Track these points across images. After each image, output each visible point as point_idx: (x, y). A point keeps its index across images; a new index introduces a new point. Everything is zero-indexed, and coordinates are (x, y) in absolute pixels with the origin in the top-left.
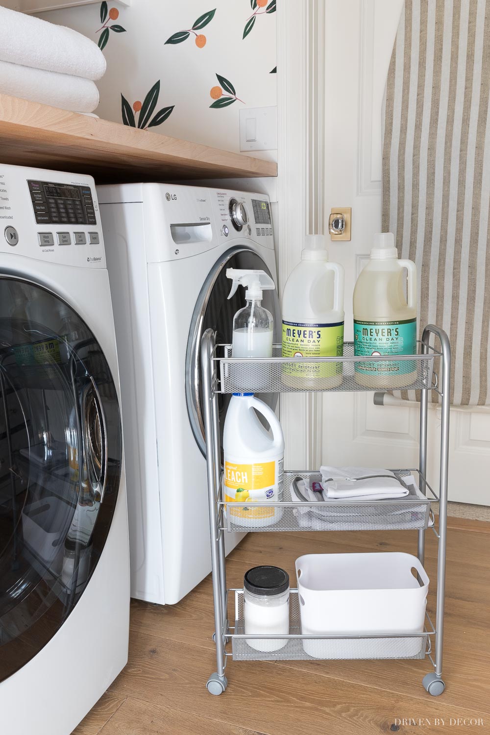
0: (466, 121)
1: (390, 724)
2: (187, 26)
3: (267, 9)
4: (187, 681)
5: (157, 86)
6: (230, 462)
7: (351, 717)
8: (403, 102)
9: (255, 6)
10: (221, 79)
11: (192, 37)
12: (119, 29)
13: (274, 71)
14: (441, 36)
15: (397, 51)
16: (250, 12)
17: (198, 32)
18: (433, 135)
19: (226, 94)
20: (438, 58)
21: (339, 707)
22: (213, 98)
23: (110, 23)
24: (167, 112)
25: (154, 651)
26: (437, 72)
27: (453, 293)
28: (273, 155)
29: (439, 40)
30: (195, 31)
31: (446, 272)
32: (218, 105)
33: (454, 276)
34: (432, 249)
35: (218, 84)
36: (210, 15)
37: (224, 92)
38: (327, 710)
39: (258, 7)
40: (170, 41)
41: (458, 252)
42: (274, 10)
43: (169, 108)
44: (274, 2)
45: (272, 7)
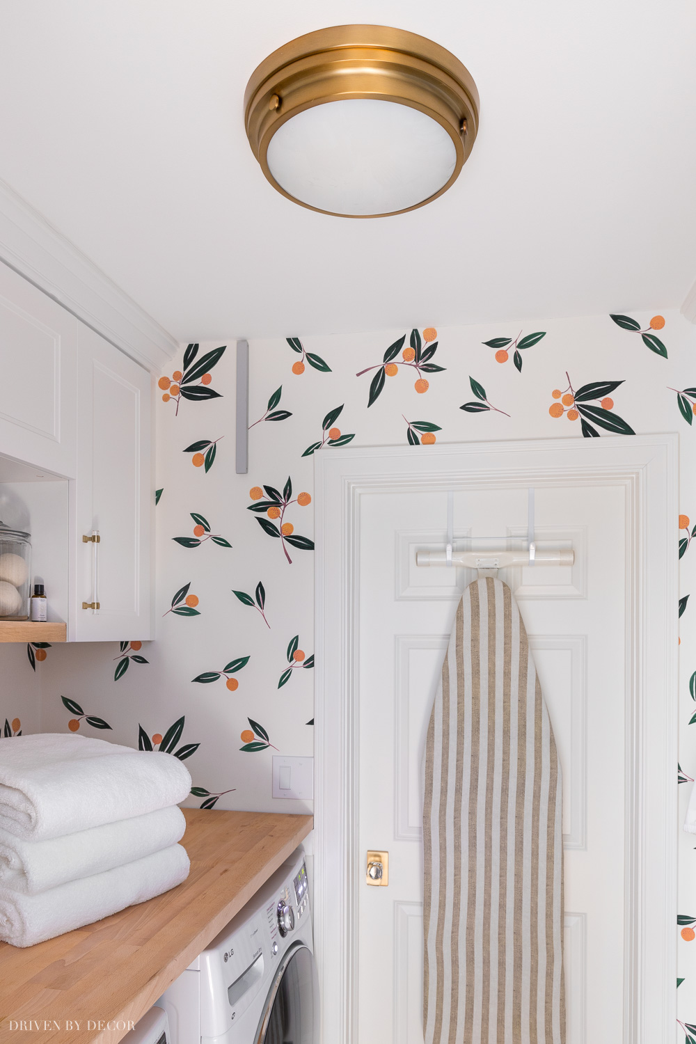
0: (505, 791)
2: (219, 668)
3: (305, 664)
5: (181, 722)
8: (443, 766)
9: (291, 660)
10: (253, 724)
11: (223, 679)
12: (142, 661)
13: (312, 723)
14: (478, 710)
15: (436, 718)
16: (287, 665)
17: (231, 675)
19: (258, 739)
20: (476, 730)
22: (244, 741)
24: (191, 749)
26: (475, 742)
28: (309, 805)
29: (476, 713)
30: (227, 674)
31: (491, 937)
32: (249, 748)
33: (499, 942)
34: (477, 912)
35: (250, 728)
36: (244, 661)
37: (256, 736)
39: (294, 660)
40: (198, 679)
41: (502, 918)
42: (312, 665)
43: (193, 745)
44: (312, 658)
45: (310, 663)
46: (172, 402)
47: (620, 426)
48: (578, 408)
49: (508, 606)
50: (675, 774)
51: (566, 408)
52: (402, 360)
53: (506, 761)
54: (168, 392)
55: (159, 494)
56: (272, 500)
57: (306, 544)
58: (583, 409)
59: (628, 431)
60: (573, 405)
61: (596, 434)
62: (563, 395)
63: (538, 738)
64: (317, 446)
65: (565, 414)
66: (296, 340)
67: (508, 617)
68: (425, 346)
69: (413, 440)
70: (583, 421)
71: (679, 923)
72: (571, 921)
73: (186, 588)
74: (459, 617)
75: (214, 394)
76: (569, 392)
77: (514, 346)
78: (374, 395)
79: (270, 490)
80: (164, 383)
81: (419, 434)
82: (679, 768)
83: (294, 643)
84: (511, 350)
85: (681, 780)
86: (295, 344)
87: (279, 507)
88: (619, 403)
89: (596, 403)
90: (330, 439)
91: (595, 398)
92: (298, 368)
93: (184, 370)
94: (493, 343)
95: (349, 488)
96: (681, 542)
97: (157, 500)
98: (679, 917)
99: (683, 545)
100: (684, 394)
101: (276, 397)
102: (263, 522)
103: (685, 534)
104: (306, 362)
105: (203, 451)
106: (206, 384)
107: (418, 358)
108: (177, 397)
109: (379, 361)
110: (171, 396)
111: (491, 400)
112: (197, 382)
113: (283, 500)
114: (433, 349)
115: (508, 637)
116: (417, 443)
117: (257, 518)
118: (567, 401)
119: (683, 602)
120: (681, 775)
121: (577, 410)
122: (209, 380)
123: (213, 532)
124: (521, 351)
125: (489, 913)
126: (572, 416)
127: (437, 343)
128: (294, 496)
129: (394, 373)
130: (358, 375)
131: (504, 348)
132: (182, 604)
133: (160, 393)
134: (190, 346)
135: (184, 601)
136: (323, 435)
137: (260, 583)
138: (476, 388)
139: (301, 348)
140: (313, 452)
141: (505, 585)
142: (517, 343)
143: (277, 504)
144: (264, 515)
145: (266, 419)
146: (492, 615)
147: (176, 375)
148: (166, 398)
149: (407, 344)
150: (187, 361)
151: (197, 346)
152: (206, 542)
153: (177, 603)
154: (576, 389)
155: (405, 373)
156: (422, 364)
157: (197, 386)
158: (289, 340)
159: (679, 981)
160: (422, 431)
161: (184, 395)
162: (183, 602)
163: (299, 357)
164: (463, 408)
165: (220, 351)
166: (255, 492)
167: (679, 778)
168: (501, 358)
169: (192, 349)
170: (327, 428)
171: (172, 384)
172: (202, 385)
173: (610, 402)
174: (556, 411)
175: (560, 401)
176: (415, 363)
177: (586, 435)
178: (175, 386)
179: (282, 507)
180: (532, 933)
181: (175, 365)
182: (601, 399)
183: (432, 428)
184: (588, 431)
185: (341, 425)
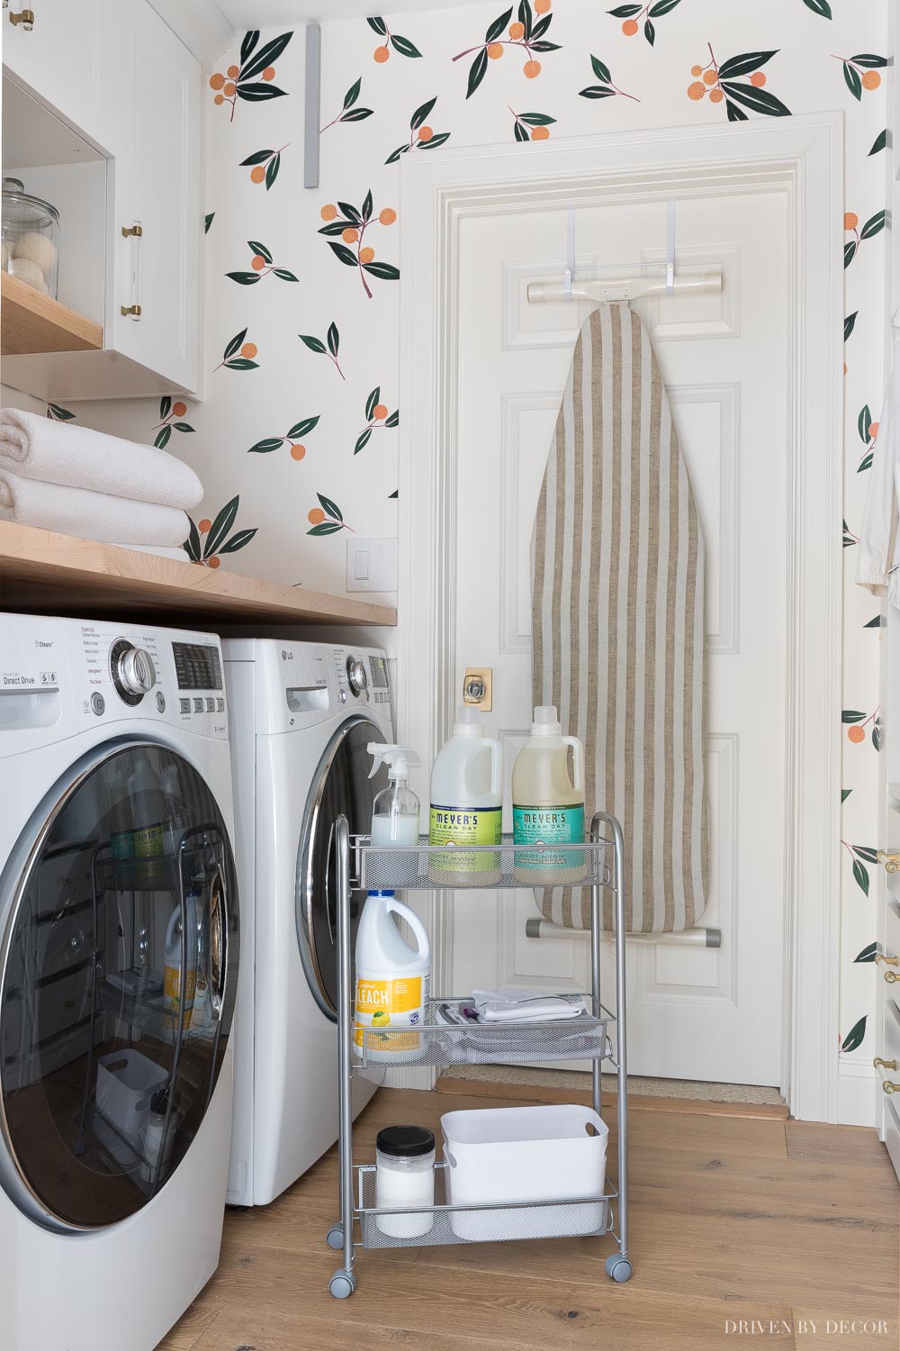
0: (633, 570)
1: (567, 1312)
2: (281, 432)
3: (387, 422)
4: (299, 1288)
5: (235, 502)
6: (365, 979)
7: (516, 1308)
8: (557, 543)
9: (371, 417)
10: (323, 500)
11: (287, 446)
12: (187, 428)
13: (395, 495)
14: (601, 471)
15: (548, 484)
16: (365, 424)
17: (295, 441)
18: (594, 584)
19: (329, 519)
20: (598, 495)
21: (502, 1300)
22: (312, 522)
23: (175, 419)
24: (246, 536)
25: (247, 1260)
26: (597, 511)
27: (626, 782)
28: (391, 599)
30: (291, 440)
31: (616, 754)
32: (319, 531)
33: (626, 759)
34: (598, 725)
35: (319, 505)
36: (312, 422)
37: (327, 516)
38: (488, 1304)
39: (374, 418)
40: (256, 449)
41: (630, 729)
42: (396, 423)
43: (249, 531)
44: (396, 414)
45: (394, 421)
46: (226, 105)
47: (772, 106)
48: (723, 87)
49: (636, 338)
50: (840, 536)
51: (707, 87)
52: (508, 38)
53: (634, 532)
54: (221, 92)
55: (209, 219)
56: (348, 220)
57: (390, 273)
58: (728, 88)
59: (782, 111)
60: (717, 83)
61: (743, 117)
62: (704, 72)
63: (674, 501)
64: (405, 149)
65: (707, 95)
66: (379, 20)
67: (637, 352)
68: (536, 20)
69: (521, 135)
70: (729, 103)
71: (844, 720)
72: (720, 747)
73: (241, 336)
74: (578, 357)
75: (277, 92)
76: (712, 67)
77: (645, 13)
78: (474, 83)
79: (345, 208)
80: (217, 81)
81: (528, 128)
82: (845, 526)
83: (375, 396)
84: (641, 19)
85: (847, 542)
86: (377, 24)
87: (357, 227)
88: (772, 79)
89: (744, 79)
90: (420, 140)
91: (743, 74)
92: (381, 55)
93: (242, 63)
94: (619, 12)
95: (443, 204)
96: (846, 248)
97: (207, 228)
98: (844, 713)
99: (850, 251)
100: (851, 62)
101: (354, 92)
102: (336, 248)
103: (852, 236)
104: (391, 47)
105: (264, 164)
106: (268, 80)
107: (528, 35)
108: (232, 98)
109: (481, 41)
110: (225, 97)
111: (616, 82)
112: (258, 79)
113: (362, 219)
114: (546, 22)
115: (636, 377)
116: (526, 138)
117: (330, 243)
118: (708, 79)
119: (850, 322)
120: (847, 535)
121: (721, 89)
122: (271, 75)
123: (275, 264)
124: (653, 20)
125: (614, 725)
126: (715, 97)
127: (551, 16)
128: (375, 214)
129: (498, 55)
130: (455, 59)
131: (633, 17)
132: (237, 355)
133: (213, 93)
134: (249, 34)
135: (239, 351)
136: (412, 136)
137: (333, 324)
138: (599, 68)
139: (385, 30)
140: (398, 157)
141: (632, 313)
142: (649, 10)
143: (355, 224)
144: (338, 239)
145: (342, 120)
146: (617, 350)
147: (232, 71)
148: (219, 100)
149: (514, 18)
150: (245, 53)
151: (257, 33)
152: (267, 277)
153: (230, 355)
154: (720, 64)
155: (512, 53)
156: (533, 42)
157: (257, 84)
158: (370, 20)
159: (845, 794)
160: (533, 124)
161: (242, 95)
162: (239, 355)
163: (383, 40)
164: (583, 93)
165: (286, 38)
166: (327, 211)
167: (845, 539)
168: (629, 29)
169: (253, 37)
170: (416, 128)
171: (227, 82)
172: (264, 82)
173: (762, 78)
174: (695, 92)
175: (700, 79)
176: (524, 42)
177: (732, 118)
178: (230, 85)
179: (361, 228)
180: (666, 747)
181: (231, 57)
182: (751, 74)
183: (544, 120)
184: (734, 114)
185: (433, 123)
